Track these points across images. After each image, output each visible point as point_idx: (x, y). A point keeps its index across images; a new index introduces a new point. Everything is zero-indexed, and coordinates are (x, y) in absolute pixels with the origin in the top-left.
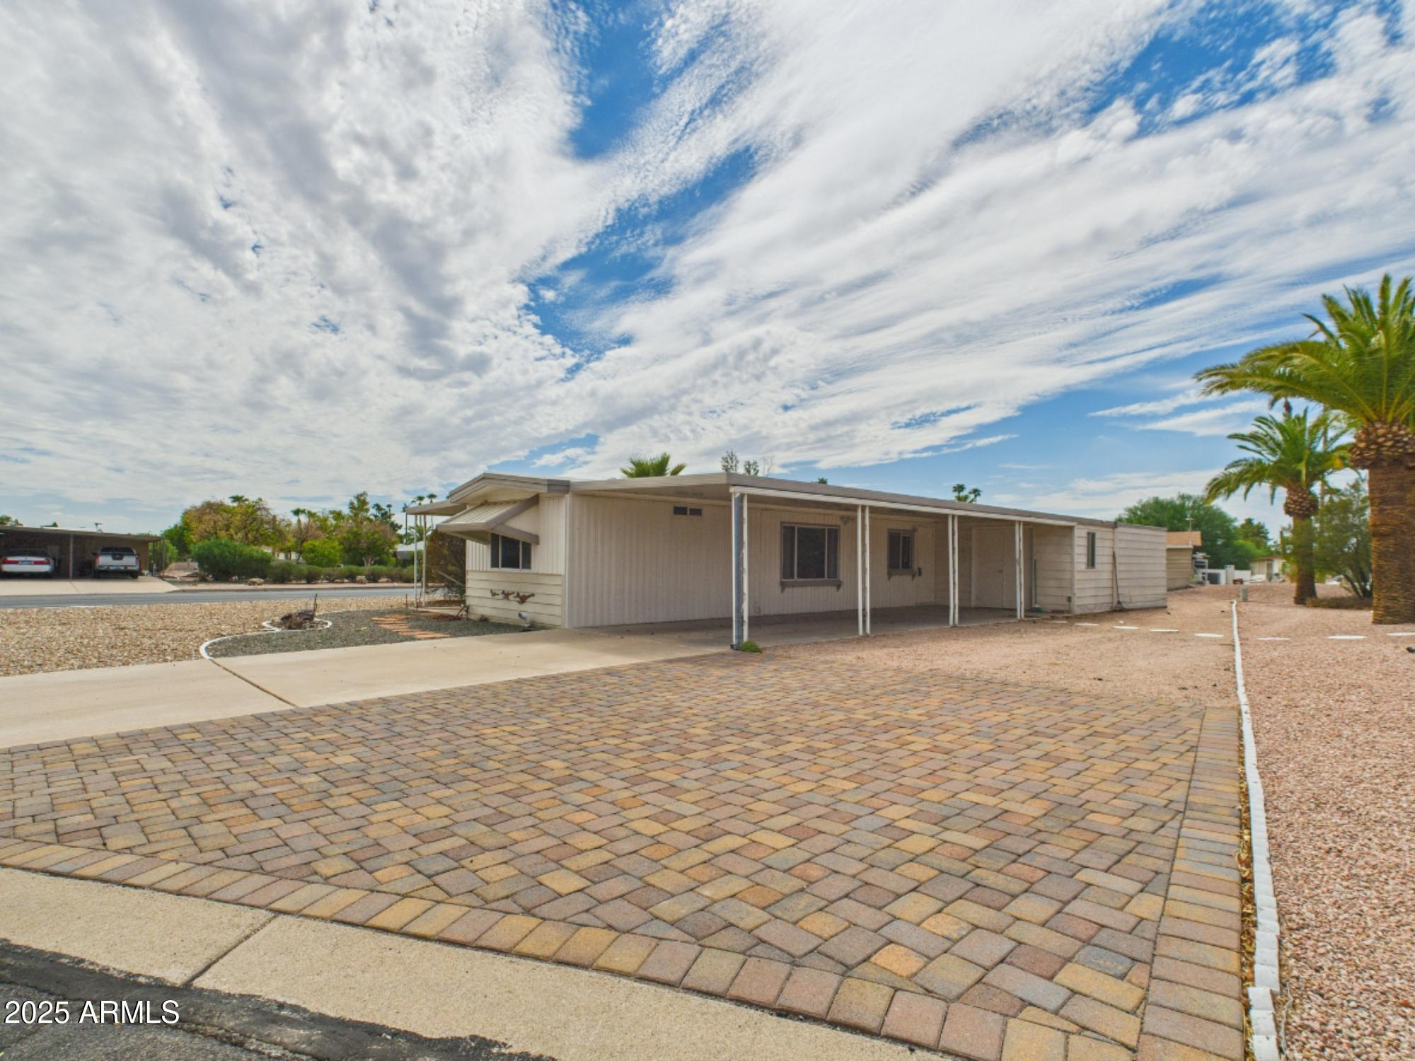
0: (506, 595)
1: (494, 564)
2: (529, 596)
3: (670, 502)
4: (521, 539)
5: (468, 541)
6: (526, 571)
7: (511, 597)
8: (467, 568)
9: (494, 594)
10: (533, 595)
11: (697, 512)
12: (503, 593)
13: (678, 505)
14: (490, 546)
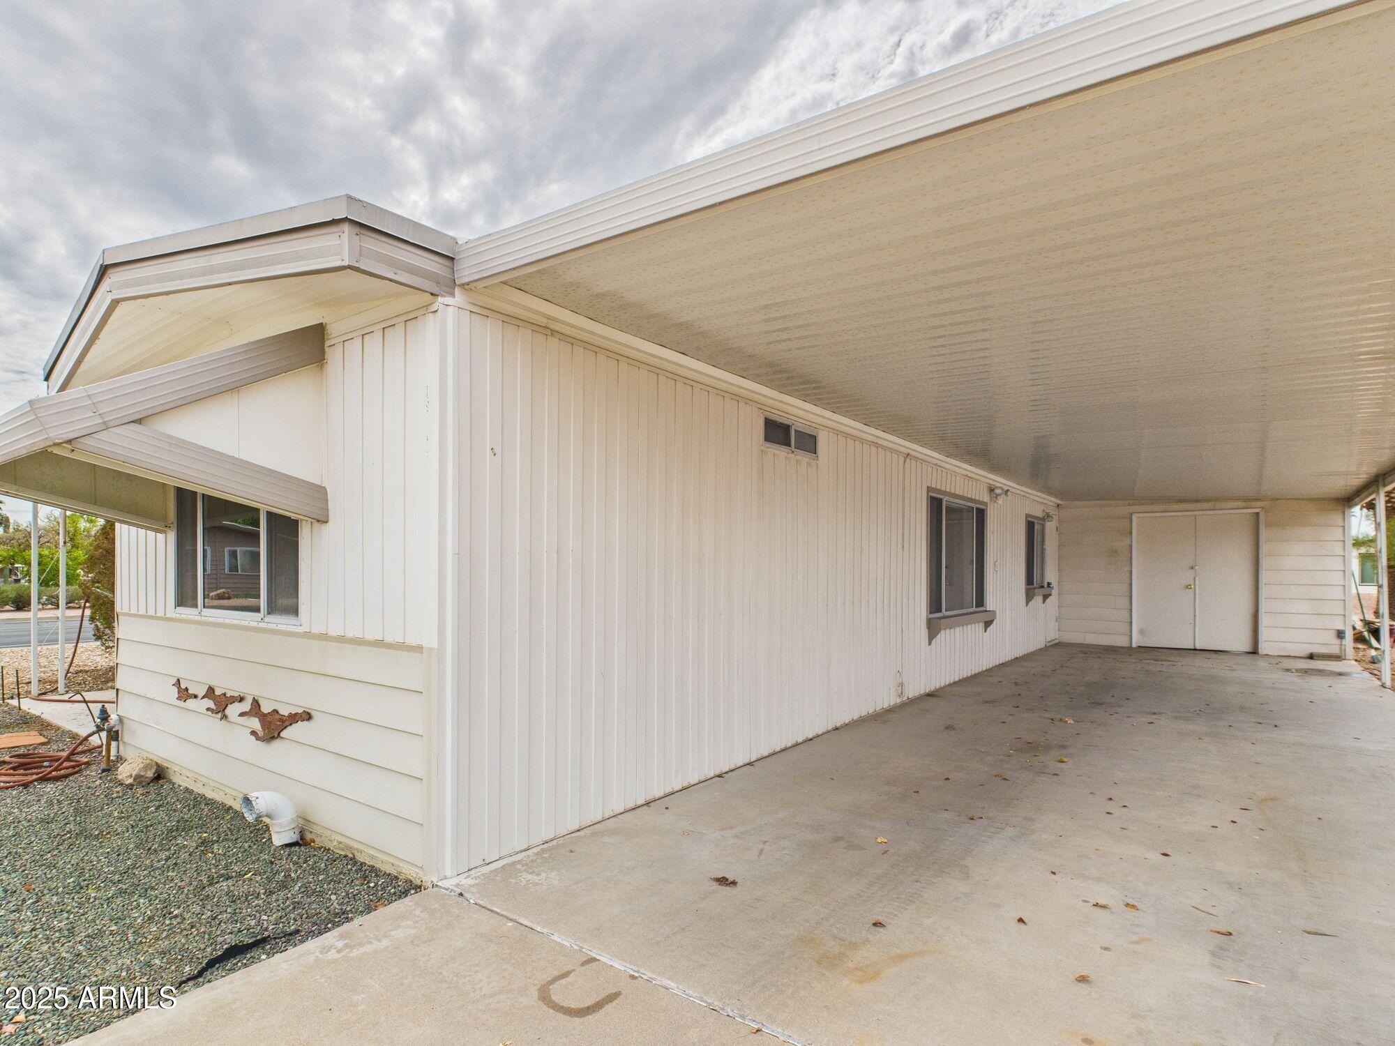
0: (220, 703)
1: (185, 597)
2: (294, 718)
3: (761, 406)
4: (265, 499)
5: (117, 525)
6: (280, 622)
7: (233, 710)
8: (118, 608)
9: (184, 694)
10: (308, 716)
11: (808, 443)
12: (211, 691)
13: (768, 417)
14: (172, 536)
